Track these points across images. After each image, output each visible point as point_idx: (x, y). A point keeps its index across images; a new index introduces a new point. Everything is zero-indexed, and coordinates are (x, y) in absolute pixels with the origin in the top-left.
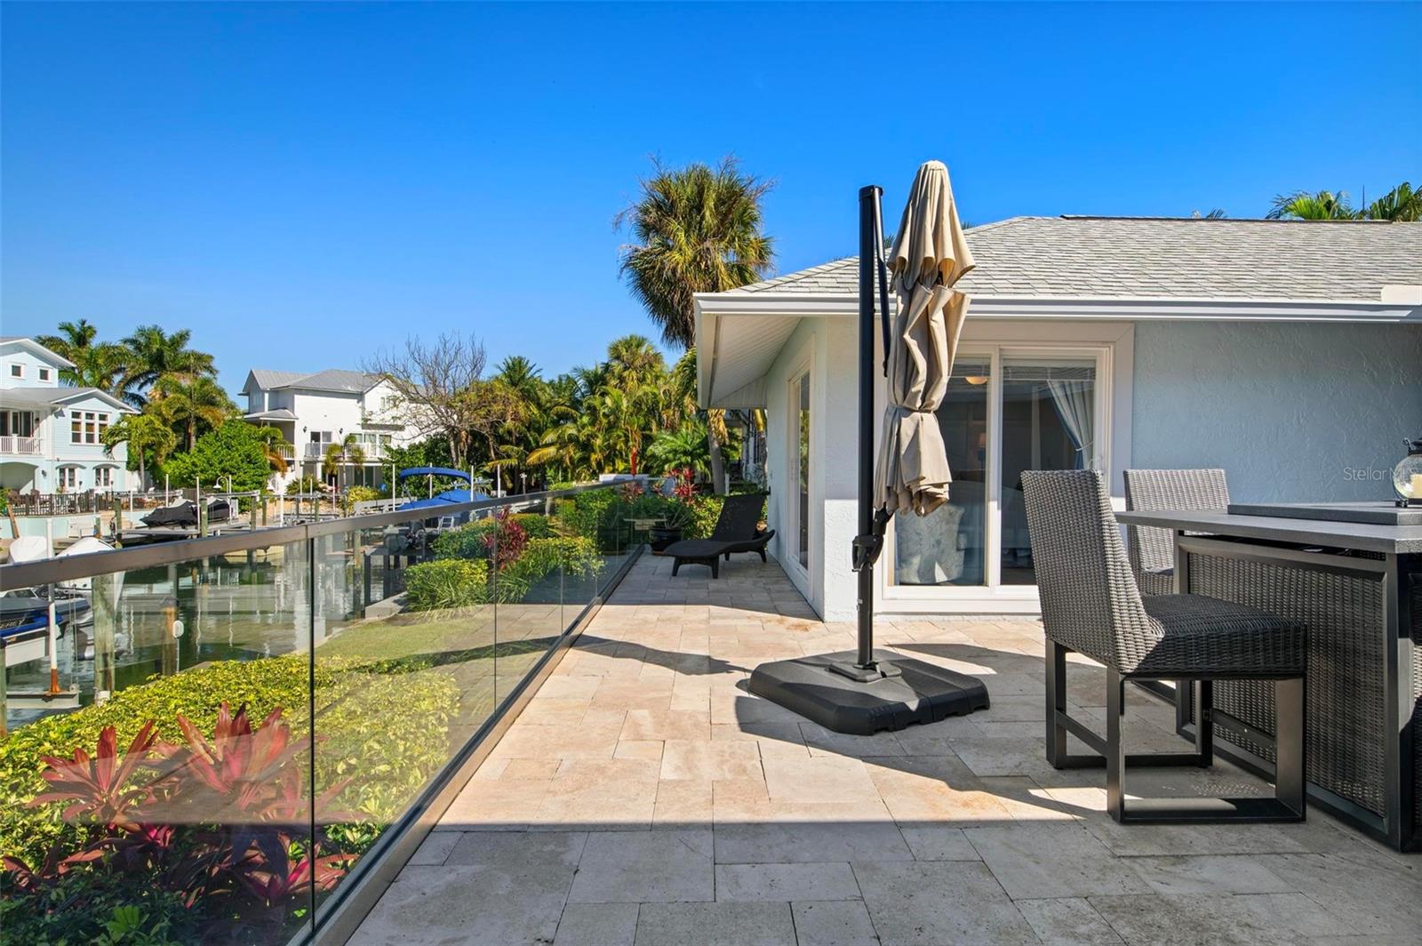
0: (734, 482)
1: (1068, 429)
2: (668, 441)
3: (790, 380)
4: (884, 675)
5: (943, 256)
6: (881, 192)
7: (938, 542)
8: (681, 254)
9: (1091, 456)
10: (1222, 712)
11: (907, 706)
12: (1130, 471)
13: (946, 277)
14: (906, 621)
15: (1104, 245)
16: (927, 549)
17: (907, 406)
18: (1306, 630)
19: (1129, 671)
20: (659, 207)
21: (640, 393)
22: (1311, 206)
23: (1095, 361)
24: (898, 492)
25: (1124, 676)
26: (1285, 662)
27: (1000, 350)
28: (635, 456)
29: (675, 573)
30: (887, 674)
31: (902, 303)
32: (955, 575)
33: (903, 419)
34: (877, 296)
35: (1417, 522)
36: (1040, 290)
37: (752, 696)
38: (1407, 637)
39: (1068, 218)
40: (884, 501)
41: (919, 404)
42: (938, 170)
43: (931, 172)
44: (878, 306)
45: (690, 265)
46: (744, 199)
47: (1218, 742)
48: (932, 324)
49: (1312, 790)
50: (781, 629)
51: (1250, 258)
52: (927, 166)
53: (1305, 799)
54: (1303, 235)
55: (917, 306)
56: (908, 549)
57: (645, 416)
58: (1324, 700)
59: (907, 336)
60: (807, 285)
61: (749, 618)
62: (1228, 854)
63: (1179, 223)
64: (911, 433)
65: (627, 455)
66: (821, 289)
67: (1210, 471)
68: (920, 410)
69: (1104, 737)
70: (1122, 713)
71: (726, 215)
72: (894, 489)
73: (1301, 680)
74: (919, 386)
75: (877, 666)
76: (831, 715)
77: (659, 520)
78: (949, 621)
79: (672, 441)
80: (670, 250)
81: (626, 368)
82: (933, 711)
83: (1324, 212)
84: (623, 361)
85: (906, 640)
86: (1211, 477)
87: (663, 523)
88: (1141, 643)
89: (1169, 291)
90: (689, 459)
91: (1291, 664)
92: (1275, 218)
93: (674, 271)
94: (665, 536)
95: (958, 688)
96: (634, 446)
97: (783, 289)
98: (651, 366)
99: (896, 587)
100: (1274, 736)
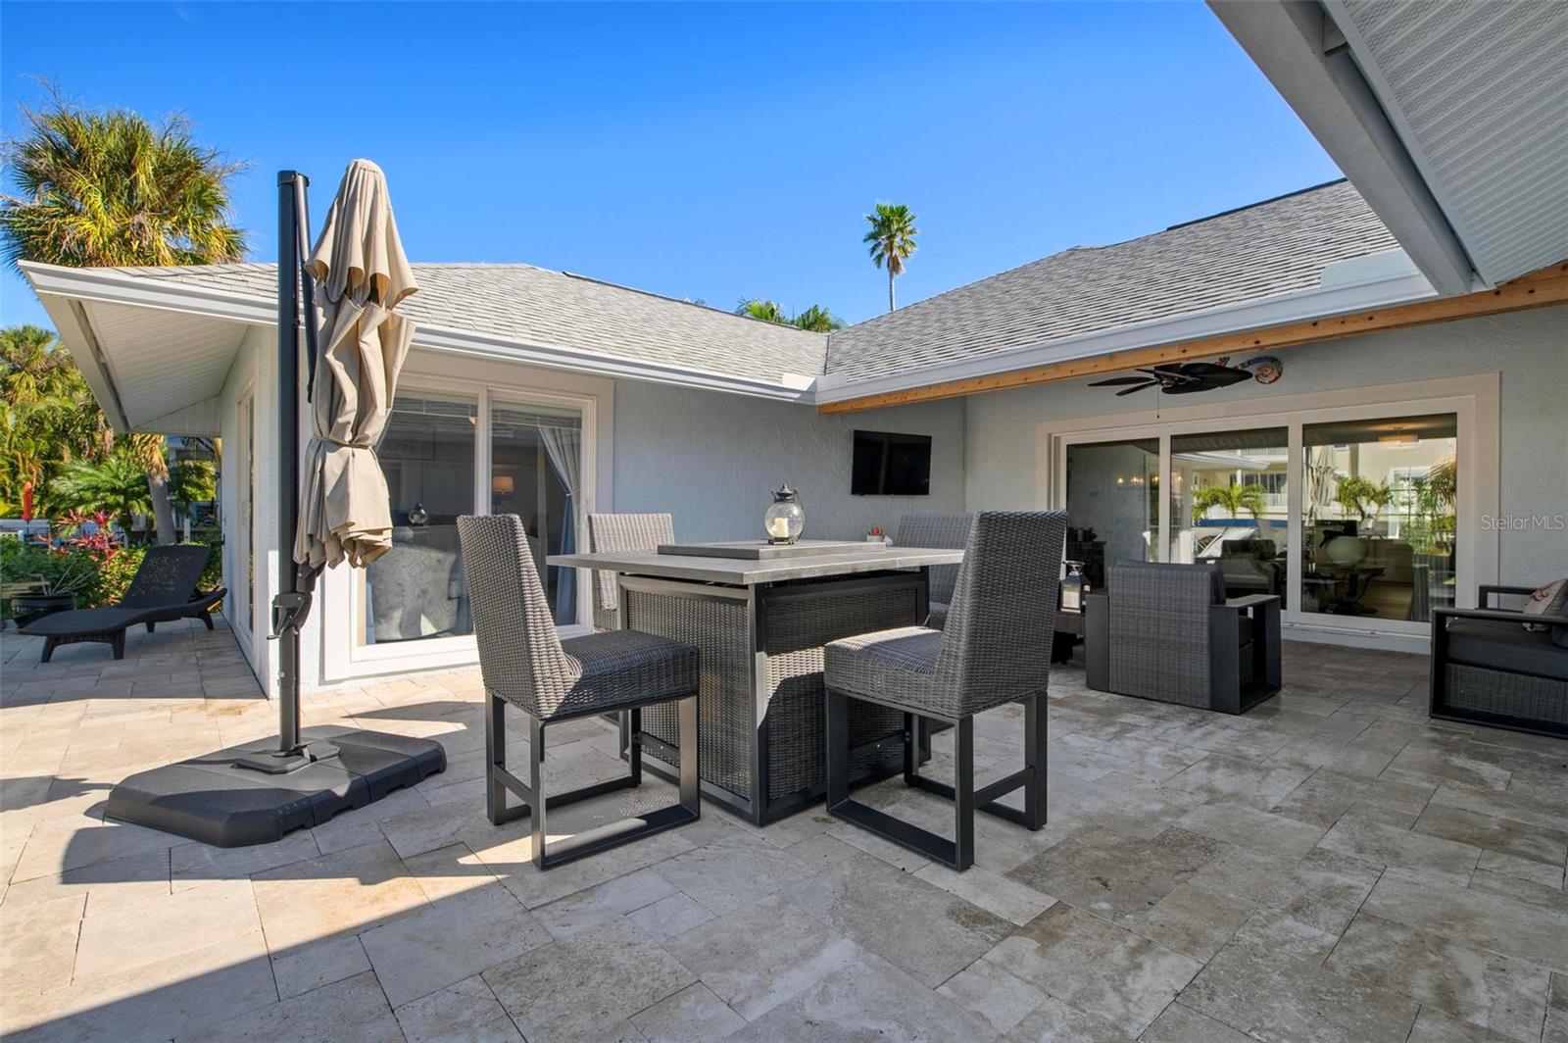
0: (195, 530)
1: (558, 474)
2: (84, 474)
3: (239, 403)
4: (313, 759)
5: (374, 270)
6: (307, 182)
7: (424, 592)
8: (96, 224)
9: (578, 502)
10: (648, 734)
11: (333, 793)
12: (593, 515)
13: (382, 293)
14: (382, 683)
15: (594, 305)
16: (410, 600)
17: (334, 439)
18: (698, 654)
19: (549, 716)
20: (58, 153)
21: (41, 406)
22: (761, 309)
23: (581, 411)
24: (324, 540)
25: (543, 722)
26: (683, 684)
27: (488, 391)
28: (29, 495)
29: (46, 657)
30: (318, 757)
31: (324, 316)
32: (446, 625)
33: (328, 454)
34: (301, 306)
35: (772, 556)
36: (520, 334)
37: (107, 824)
38: (762, 650)
39: (568, 276)
40: (305, 551)
41: (348, 437)
42: (372, 174)
43: (362, 171)
44: (302, 318)
45: (111, 241)
46: (203, 173)
47: (645, 758)
48: (362, 345)
49: (705, 787)
50: (201, 717)
51: (706, 339)
52: (356, 163)
53: (700, 794)
54: (746, 328)
55: (342, 322)
56: (387, 602)
57: (49, 440)
58: (713, 709)
59: (330, 356)
60: (230, 282)
61: (152, 708)
62: (632, 872)
63: (662, 300)
64: (339, 472)
65: (14, 493)
66: (249, 290)
67: (660, 516)
68: (351, 444)
69: (529, 786)
70: (542, 759)
71: (172, 188)
72: (318, 537)
73: (695, 697)
74: (349, 415)
75: (305, 751)
76: (218, 826)
77: (36, 584)
78: (434, 677)
79: (91, 475)
80: (76, 215)
81: (14, 371)
82: (367, 792)
83: (768, 315)
84: (10, 360)
85: (374, 706)
86: (661, 521)
87: (41, 588)
88: (560, 686)
89: (637, 354)
90: (121, 499)
91: (688, 685)
92: (740, 314)
93: (82, 243)
94: (42, 605)
95: (406, 756)
96: (28, 480)
97: (189, 281)
98: (62, 371)
99: (371, 646)
100: (678, 748)
